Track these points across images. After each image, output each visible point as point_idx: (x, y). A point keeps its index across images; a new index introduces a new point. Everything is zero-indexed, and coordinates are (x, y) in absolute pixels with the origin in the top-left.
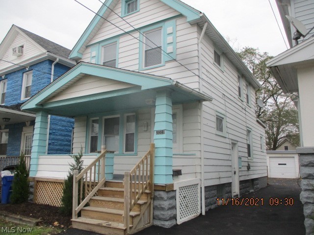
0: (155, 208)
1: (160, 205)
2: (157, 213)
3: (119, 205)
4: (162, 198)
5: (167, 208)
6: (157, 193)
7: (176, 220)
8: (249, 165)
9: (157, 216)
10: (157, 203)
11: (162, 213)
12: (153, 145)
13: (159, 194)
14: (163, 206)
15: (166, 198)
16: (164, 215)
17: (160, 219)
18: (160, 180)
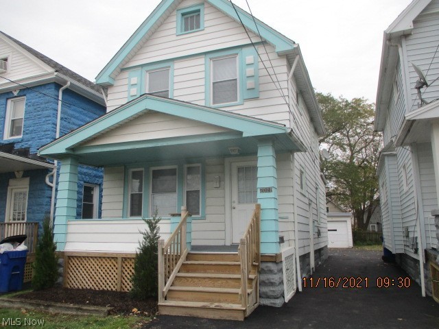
0: (263, 283)
1: (268, 279)
2: (265, 289)
3: (220, 282)
4: (271, 272)
5: (278, 283)
6: (263, 266)
7: (284, 297)
8: (319, 230)
9: (264, 293)
10: (264, 277)
11: (272, 289)
12: (258, 207)
13: (267, 267)
14: (272, 281)
15: (276, 271)
16: (274, 291)
17: (268, 297)
18: (268, 249)
